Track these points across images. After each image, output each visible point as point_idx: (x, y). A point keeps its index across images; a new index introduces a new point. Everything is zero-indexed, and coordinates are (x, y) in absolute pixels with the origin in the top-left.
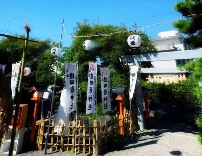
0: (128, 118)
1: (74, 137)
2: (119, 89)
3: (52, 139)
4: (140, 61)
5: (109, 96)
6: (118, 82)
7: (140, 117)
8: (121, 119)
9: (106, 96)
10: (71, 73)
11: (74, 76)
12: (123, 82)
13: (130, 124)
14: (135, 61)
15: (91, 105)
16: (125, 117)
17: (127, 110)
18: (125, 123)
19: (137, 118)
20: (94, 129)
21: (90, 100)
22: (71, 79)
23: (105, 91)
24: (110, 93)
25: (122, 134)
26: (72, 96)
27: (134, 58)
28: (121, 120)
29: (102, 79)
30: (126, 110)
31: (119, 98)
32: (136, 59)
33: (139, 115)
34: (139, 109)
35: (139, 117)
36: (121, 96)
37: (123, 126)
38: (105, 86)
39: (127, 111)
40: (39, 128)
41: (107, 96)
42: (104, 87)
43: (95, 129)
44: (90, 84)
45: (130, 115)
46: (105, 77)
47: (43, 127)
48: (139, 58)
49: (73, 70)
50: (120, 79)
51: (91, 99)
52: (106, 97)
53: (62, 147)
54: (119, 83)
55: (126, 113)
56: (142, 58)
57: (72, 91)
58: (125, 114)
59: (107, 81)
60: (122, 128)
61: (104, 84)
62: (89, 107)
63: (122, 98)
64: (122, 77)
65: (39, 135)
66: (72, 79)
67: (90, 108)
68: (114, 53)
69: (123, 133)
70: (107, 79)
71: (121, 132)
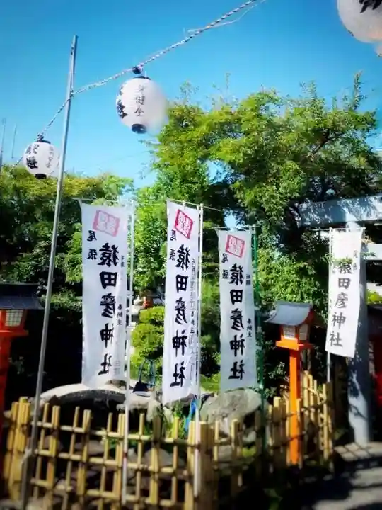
0: (318, 408)
1: (119, 472)
2: (289, 312)
3: (51, 469)
4: (365, 218)
5: (250, 335)
6: (289, 290)
7: (358, 403)
8: (293, 412)
9: (238, 334)
10: (106, 246)
11: (115, 257)
12: (305, 287)
13: (322, 428)
14: (350, 218)
15: (182, 369)
16: (306, 405)
17: (314, 378)
18: (306, 422)
19: (346, 407)
20: (189, 450)
21: (180, 350)
22: (105, 268)
23: (237, 317)
24: (253, 324)
25: (294, 462)
26: (107, 330)
27: (345, 209)
28: (291, 415)
29: (225, 272)
30: (311, 377)
31: (289, 341)
32: (350, 211)
33: (355, 394)
34: (355, 376)
35: (352, 401)
36: (297, 336)
37: (301, 438)
38: (236, 296)
39: (315, 381)
40: (13, 427)
41: (242, 332)
42: (233, 302)
43: (193, 452)
44: (178, 289)
45: (324, 396)
46: (235, 267)
47: (23, 425)
48: (362, 210)
49: (115, 234)
50: (295, 278)
51: (184, 344)
52: (238, 339)
53: (82, 500)
54: (292, 292)
55: (311, 389)
56: (374, 208)
57: (106, 310)
58: (309, 392)
59: (244, 280)
60: (294, 445)
61: (232, 292)
62: (175, 375)
63: (300, 342)
64: (302, 272)
65: (12, 452)
66: (109, 265)
67: (179, 380)
68: (275, 188)
69: (298, 460)
70: (244, 274)
71: (293, 456)
